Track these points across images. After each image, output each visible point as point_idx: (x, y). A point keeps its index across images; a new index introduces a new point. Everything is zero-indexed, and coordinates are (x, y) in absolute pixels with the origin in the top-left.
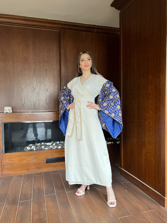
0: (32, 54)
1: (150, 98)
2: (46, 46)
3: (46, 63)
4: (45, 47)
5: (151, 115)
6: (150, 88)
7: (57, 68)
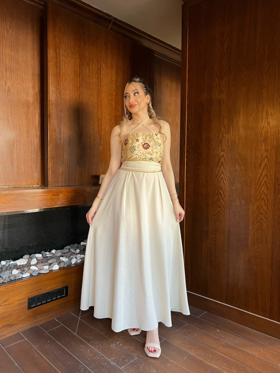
1: (263, 164)
2: (8, 32)
3: (8, 73)
4: (6, 33)
5: (264, 194)
6: (263, 147)
7: (34, 87)
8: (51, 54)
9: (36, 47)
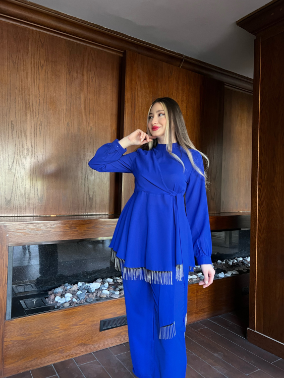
0: (65, 93)
2: (92, 80)
3: (91, 115)
7: (111, 126)
8: (128, 95)
9: (115, 90)
